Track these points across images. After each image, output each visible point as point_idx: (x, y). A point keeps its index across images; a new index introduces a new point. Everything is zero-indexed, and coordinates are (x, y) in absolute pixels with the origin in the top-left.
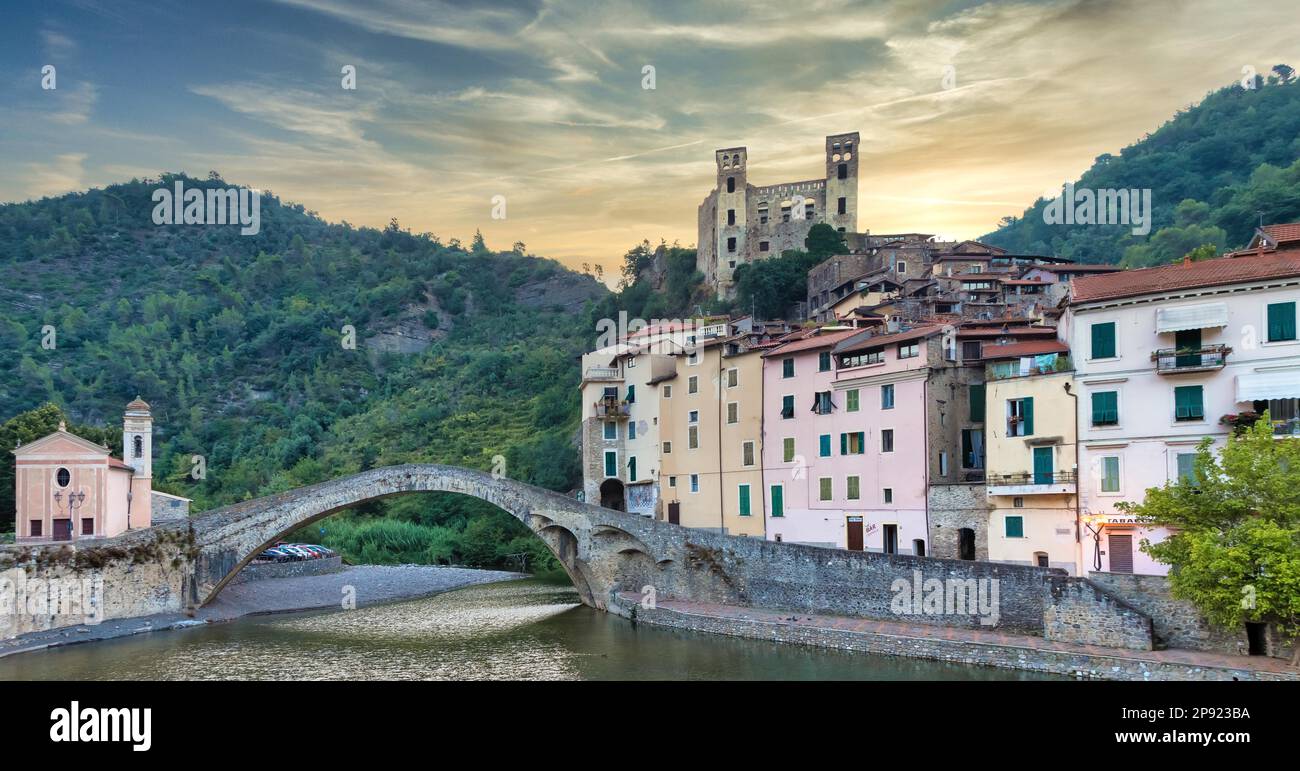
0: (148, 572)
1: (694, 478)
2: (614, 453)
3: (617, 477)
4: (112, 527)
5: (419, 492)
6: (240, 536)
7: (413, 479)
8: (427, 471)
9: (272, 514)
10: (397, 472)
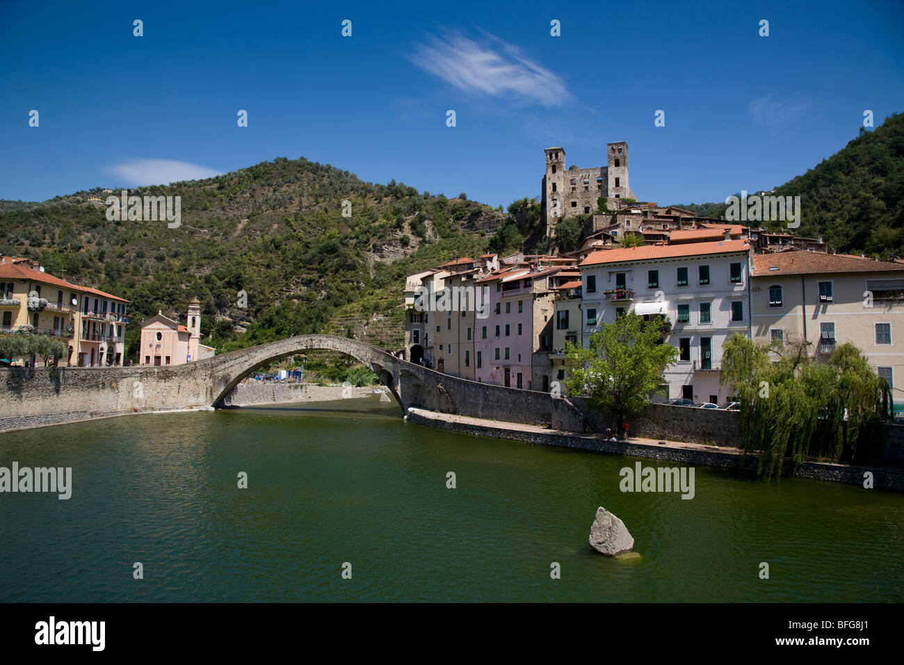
0: (188, 384)
1: (449, 345)
2: (418, 331)
3: (419, 344)
4: (178, 360)
5: (316, 349)
6: (232, 368)
7: (314, 342)
8: (321, 338)
9: (246, 358)
10: (306, 339)
